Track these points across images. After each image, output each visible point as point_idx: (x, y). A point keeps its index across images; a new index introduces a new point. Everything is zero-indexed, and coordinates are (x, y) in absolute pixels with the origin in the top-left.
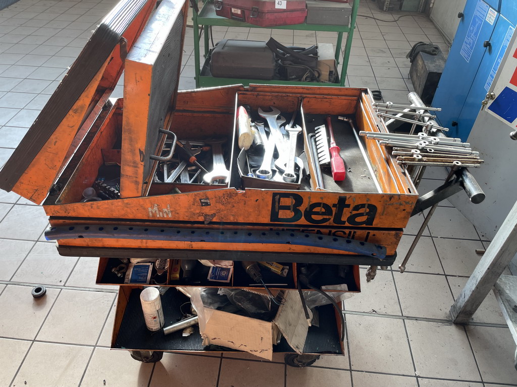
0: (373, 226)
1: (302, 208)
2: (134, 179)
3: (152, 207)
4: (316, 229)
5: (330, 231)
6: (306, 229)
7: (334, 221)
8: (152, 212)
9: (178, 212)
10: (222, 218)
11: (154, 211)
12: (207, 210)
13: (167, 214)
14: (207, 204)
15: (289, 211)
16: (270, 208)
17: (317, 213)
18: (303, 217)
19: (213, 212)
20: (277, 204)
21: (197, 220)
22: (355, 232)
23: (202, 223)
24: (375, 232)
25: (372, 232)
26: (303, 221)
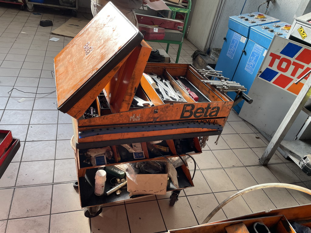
0: (217, 117)
1: (193, 111)
2: (128, 102)
3: (132, 116)
4: (196, 120)
5: (202, 121)
6: (193, 121)
7: (204, 116)
8: (131, 119)
9: (143, 117)
10: (161, 119)
11: (132, 118)
12: (156, 115)
13: (138, 119)
14: (157, 112)
15: (188, 113)
16: (181, 112)
17: (199, 113)
18: (193, 115)
19: (158, 116)
20: (184, 110)
21: (150, 121)
22: (210, 120)
23: (152, 122)
24: (218, 119)
25: (216, 119)
26: (193, 117)
